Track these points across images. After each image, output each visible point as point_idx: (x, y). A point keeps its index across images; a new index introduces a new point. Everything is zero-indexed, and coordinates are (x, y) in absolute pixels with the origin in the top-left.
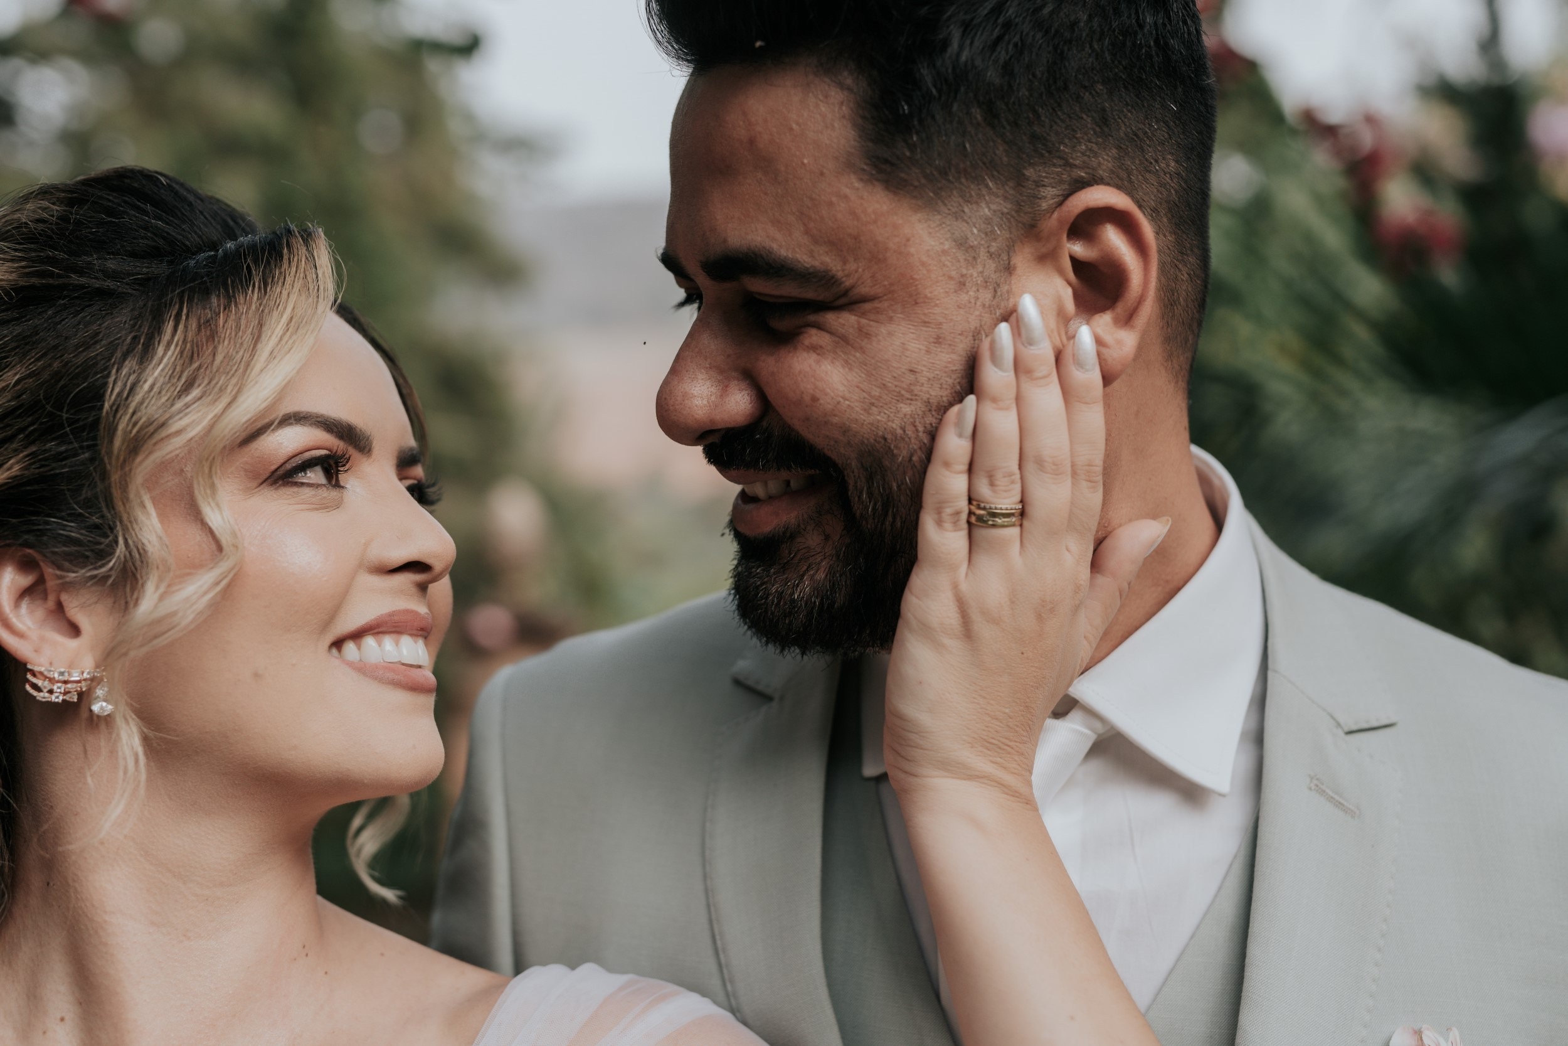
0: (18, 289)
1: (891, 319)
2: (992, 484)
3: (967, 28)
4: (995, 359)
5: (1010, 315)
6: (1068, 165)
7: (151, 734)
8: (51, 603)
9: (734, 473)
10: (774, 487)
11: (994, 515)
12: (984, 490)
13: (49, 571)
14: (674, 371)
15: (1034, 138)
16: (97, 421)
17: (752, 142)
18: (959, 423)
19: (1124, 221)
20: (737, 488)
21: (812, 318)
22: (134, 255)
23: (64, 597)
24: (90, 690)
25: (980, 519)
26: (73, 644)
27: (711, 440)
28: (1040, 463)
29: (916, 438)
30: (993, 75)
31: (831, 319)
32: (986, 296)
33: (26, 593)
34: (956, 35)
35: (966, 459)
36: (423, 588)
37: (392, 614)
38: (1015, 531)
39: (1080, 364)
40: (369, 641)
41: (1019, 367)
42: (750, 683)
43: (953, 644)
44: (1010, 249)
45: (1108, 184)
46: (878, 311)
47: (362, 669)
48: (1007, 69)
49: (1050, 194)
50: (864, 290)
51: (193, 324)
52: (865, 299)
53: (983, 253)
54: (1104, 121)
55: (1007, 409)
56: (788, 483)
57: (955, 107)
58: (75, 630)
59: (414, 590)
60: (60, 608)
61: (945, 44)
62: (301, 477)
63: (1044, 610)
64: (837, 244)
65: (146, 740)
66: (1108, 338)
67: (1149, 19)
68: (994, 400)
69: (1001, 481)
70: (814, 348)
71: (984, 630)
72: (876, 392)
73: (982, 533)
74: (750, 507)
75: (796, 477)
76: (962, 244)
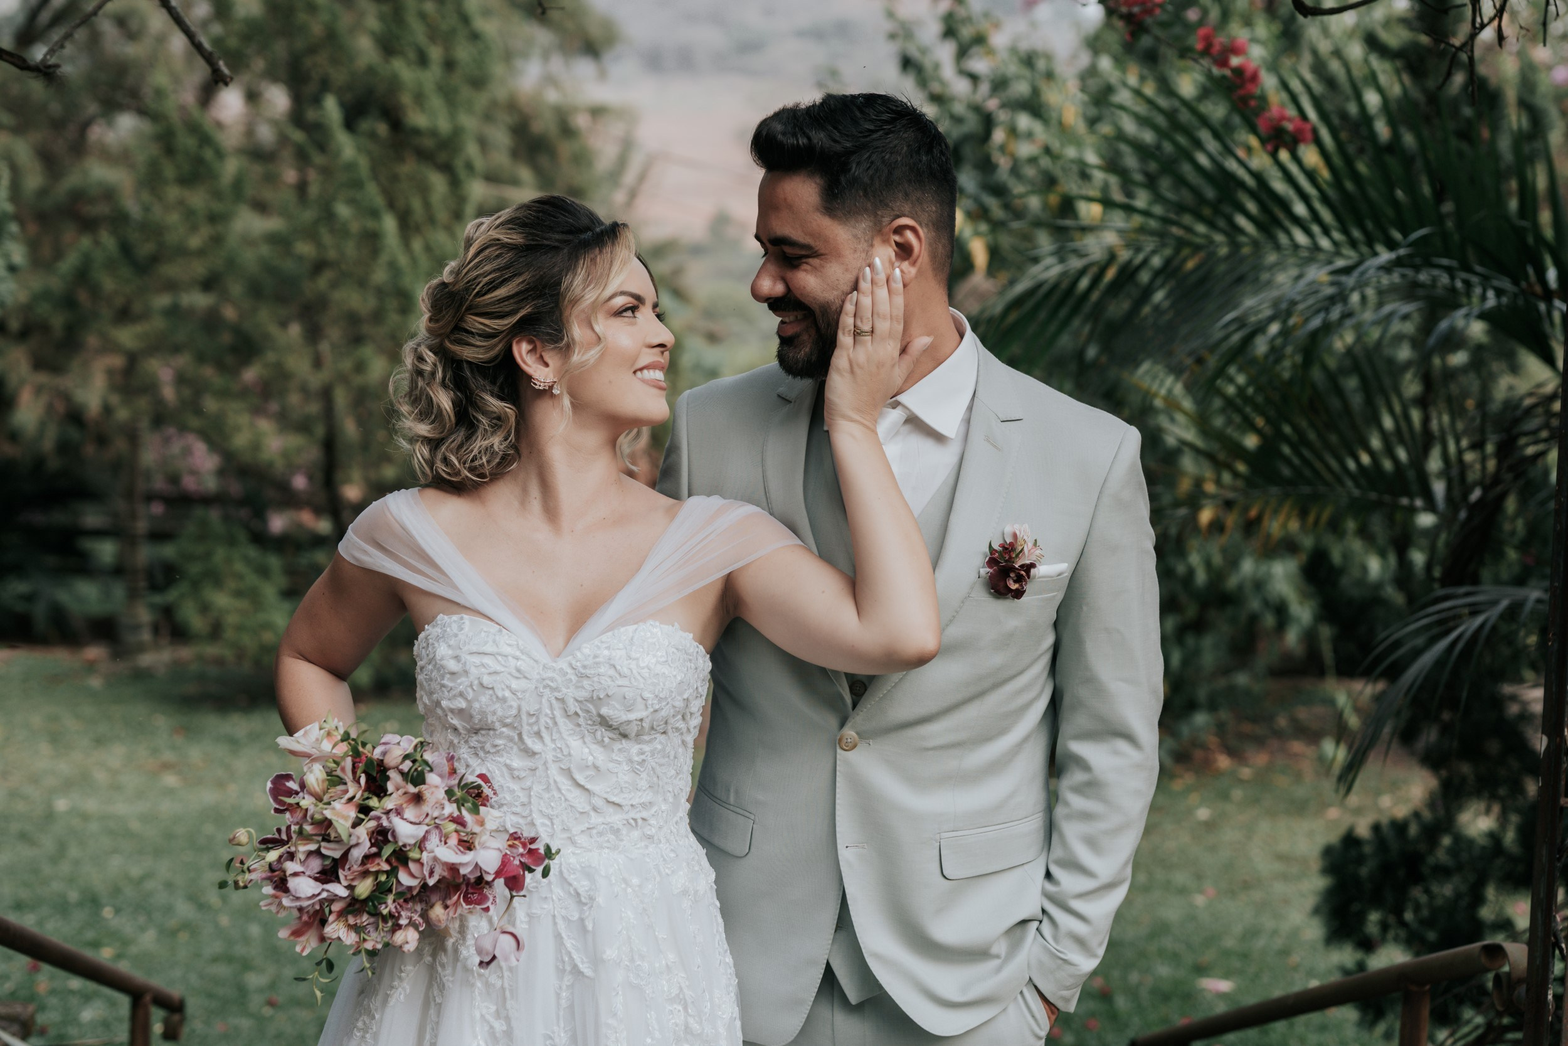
0: (526, 246)
1: (831, 262)
2: (862, 322)
3: (858, 164)
4: (864, 279)
5: (871, 266)
6: (893, 210)
7: (573, 401)
8: (538, 355)
9: (778, 313)
10: (792, 318)
11: (863, 332)
12: (859, 323)
13: (538, 344)
14: (757, 276)
15: (881, 201)
16: (558, 294)
17: (785, 199)
18: (851, 300)
19: (913, 229)
20: (780, 319)
21: (804, 260)
22: (563, 232)
23: (543, 354)
24: (552, 386)
25: (857, 333)
26: (547, 369)
27: (770, 301)
28: (878, 315)
29: (838, 302)
30: (866, 180)
31: (810, 260)
32: (863, 255)
33: (529, 351)
34: (854, 166)
35: (853, 313)
36: (662, 353)
37: (653, 362)
38: (869, 338)
39: (895, 282)
40: (645, 371)
41: (873, 282)
42: (783, 396)
43: (847, 375)
44: (872, 238)
45: (908, 216)
46: (827, 259)
47: (644, 381)
48: (872, 178)
49: (886, 220)
50: (822, 251)
51: (589, 260)
52: (822, 255)
53: (862, 240)
54: (907, 195)
55: (868, 296)
56: (797, 317)
57: (853, 191)
58: (547, 365)
59: (660, 354)
60: (541, 357)
61: (850, 170)
62: (625, 314)
63: (880, 365)
64: (812, 235)
65: (572, 403)
66: (906, 270)
67: (924, 158)
68: (863, 293)
69: (865, 321)
70: (805, 270)
71: (857, 370)
72: (825, 286)
73: (858, 338)
74: (784, 325)
75: (800, 314)
76: (855, 236)
